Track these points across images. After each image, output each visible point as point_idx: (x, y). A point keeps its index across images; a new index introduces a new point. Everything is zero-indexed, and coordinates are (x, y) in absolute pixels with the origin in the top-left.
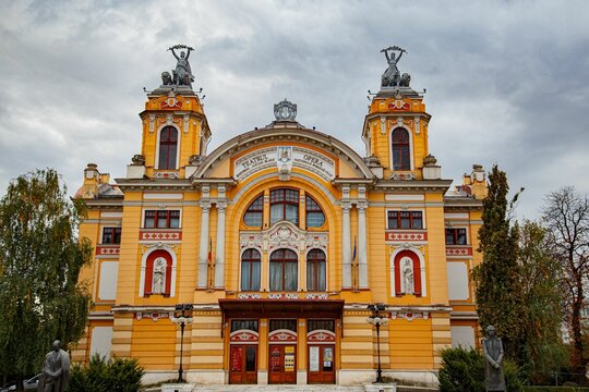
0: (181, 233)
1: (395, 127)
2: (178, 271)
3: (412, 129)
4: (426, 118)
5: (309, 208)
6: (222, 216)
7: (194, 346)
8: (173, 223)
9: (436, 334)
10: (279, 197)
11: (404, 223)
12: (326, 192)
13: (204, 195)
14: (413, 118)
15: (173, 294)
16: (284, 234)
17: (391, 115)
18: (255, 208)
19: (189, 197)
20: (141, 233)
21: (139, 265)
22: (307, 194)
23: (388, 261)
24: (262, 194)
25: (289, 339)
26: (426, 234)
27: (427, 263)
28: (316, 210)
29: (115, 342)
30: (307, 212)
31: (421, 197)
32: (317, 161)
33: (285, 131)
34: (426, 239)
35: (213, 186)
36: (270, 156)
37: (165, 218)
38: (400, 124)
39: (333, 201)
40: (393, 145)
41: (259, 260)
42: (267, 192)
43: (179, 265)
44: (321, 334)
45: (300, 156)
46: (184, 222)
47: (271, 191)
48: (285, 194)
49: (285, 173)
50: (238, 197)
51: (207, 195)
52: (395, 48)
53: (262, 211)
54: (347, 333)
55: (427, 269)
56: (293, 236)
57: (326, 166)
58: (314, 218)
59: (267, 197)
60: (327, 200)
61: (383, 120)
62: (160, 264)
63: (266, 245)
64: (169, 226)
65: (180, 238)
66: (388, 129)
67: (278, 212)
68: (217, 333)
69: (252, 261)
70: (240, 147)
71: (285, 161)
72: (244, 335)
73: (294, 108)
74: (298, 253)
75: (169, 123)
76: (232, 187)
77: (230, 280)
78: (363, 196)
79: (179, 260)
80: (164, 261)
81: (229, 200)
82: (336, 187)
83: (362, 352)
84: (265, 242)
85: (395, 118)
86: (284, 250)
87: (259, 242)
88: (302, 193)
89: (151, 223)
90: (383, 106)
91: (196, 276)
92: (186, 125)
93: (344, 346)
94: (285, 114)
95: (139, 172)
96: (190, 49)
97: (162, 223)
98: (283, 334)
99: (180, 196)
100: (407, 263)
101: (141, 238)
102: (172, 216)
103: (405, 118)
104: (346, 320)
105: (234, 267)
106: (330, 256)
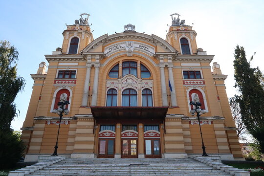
0: (75, 81)
1: (182, 37)
2: (73, 99)
3: (190, 38)
4: (195, 34)
5: (142, 70)
6: (97, 71)
7: (78, 139)
8: (73, 76)
9: (217, 133)
10: (127, 65)
11: (192, 76)
12: (151, 61)
13: (88, 61)
14: (189, 33)
16: (130, 81)
17: (179, 32)
18: (115, 70)
19: (82, 63)
20: (55, 81)
21: (52, 96)
22: (142, 65)
23: (186, 94)
25: (133, 135)
26: (204, 82)
27: (206, 95)
28: (145, 70)
30: (141, 71)
31: (199, 64)
32: (146, 48)
33: (130, 33)
34: (204, 83)
35: (93, 56)
36: (122, 45)
37: (68, 74)
38: (184, 36)
39: (155, 65)
40: (181, 45)
41: (117, 95)
42: (121, 62)
43: (73, 96)
45: (138, 46)
46: (78, 75)
47: (124, 62)
48: (130, 64)
49: (130, 52)
50: (106, 63)
51: (90, 61)
52: (176, 14)
53: (118, 71)
55: (207, 99)
56: (134, 82)
57: (150, 50)
58: (145, 75)
59: (121, 65)
60: (151, 65)
61: (176, 34)
63: (120, 87)
64: (70, 77)
65: (75, 83)
66: (178, 38)
67: (127, 71)
68: (91, 131)
69: (112, 95)
72: (107, 131)
73: (134, 27)
74: (137, 90)
75: (75, 36)
76: (103, 57)
79: (73, 94)
80: (66, 95)
81: (101, 64)
82: (156, 57)
84: (120, 85)
85: (181, 33)
86: (130, 89)
87: (116, 85)
88: (139, 62)
89: (61, 76)
90: (175, 29)
91: (82, 99)
92: (83, 37)
94: (130, 29)
95: (59, 53)
96: (88, 15)
97: (67, 76)
98: (130, 132)
99: (77, 64)
101: (55, 83)
102: (71, 73)
103: (186, 33)
104: (167, 124)
105: (103, 97)
106: (155, 92)
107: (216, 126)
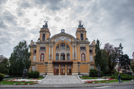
2: (45, 57)
3: (84, 34)
4: (86, 32)
6: (52, 48)
7: (48, 69)
8: (45, 49)
9: (88, 67)
11: (83, 49)
12: (70, 44)
13: (50, 45)
14: (84, 32)
15: (45, 61)
16: (63, 51)
17: (80, 31)
19: (47, 45)
20: (39, 51)
21: (39, 56)
22: (67, 44)
23: (80, 55)
24: (59, 44)
25: (64, 68)
27: (87, 55)
28: (68, 47)
29: (36, 68)
30: (67, 47)
31: (85, 45)
32: (68, 39)
33: (63, 34)
34: (86, 51)
35: (51, 43)
36: (60, 38)
38: (82, 33)
39: (71, 45)
40: (81, 36)
41: (59, 55)
42: (60, 44)
43: (46, 56)
44: (69, 67)
45: (65, 38)
46: (46, 49)
47: (61, 44)
48: (63, 44)
49: (63, 41)
50: (55, 45)
52: (81, 21)
53: (59, 47)
54: (73, 67)
55: (87, 56)
57: (70, 40)
58: (68, 48)
59: (60, 45)
60: (70, 45)
61: (79, 32)
62: (43, 56)
63: (60, 53)
64: (44, 50)
65: (46, 52)
66: (80, 34)
67: (62, 47)
68: (52, 67)
69: (57, 55)
70: (55, 37)
71: (63, 39)
72: (56, 67)
73: (64, 30)
74: (65, 54)
75: (44, 33)
76: (54, 43)
77: (54, 58)
78: (76, 44)
80: (43, 55)
81: (54, 45)
82: (71, 43)
83: (76, 70)
85: (81, 32)
86: (63, 53)
87: (59, 52)
88: (66, 44)
89: (41, 49)
90: (79, 30)
91: (48, 58)
92: (47, 33)
93: (73, 69)
94: (63, 31)
95: (39, 41)
96: (47, 21)
97: (43, 49)
98: (63, 67)
99: (46, 45)
100: (83, 55)
101: (39, 52)
102: (44, 48)
103: (83, 32)
104: (73, 65)
105: (55, 56)
106: (71, 54)
107: (88, 65)
